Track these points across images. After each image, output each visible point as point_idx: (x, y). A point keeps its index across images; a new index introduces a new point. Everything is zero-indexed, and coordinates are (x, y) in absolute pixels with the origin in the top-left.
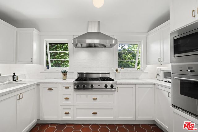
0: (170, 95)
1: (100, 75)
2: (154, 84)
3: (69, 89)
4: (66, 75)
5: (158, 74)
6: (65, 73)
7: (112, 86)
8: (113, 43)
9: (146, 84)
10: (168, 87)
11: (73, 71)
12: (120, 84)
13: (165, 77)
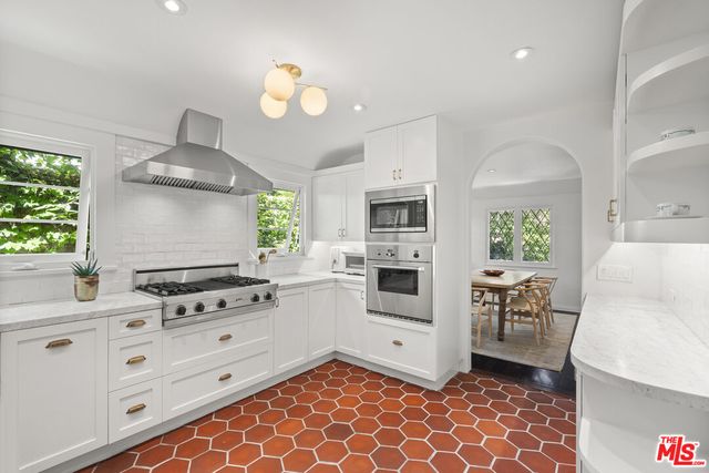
0: (364, 296)
1: (223, 273)
2: (336, 281)
3: (145, 326)
4: (98, 282)
5: (335, 261)
6: (88, 276)
7: (268, 297)
8: (232, 184)
9: (320, 282)
10: (360, 283)
11: (114, 266)
12: (284, 288)
13: (347, 266)
